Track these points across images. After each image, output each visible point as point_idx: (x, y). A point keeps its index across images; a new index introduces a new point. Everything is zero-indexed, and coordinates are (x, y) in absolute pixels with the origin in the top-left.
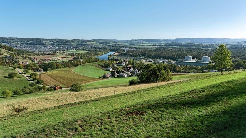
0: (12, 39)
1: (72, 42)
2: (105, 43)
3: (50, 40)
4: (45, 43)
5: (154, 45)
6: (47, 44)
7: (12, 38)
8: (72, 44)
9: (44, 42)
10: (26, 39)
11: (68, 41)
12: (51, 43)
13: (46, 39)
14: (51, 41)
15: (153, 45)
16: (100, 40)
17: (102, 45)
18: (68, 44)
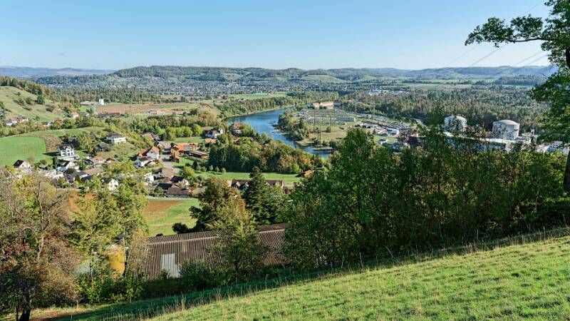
0: (172, 69)
1: (279, 74)
2: (351, 78)
3: (239, 71)
4: (226, 77)
5: (465, 83)
6: (230, 78)
7: (173, 67)
8: (278, 78)
9: (225, 75)
10: (197, 68)
11: (269, 74)
12: (238, 76)
13: (232, 69)
14: (239, 73)
15: (462, 81)
16: (345, 71)
17: (345, 81)
18: (270, 79)
